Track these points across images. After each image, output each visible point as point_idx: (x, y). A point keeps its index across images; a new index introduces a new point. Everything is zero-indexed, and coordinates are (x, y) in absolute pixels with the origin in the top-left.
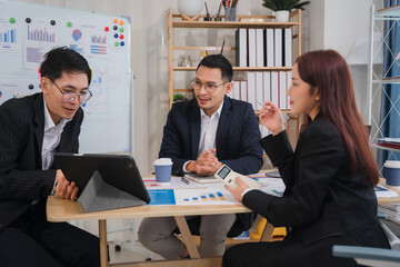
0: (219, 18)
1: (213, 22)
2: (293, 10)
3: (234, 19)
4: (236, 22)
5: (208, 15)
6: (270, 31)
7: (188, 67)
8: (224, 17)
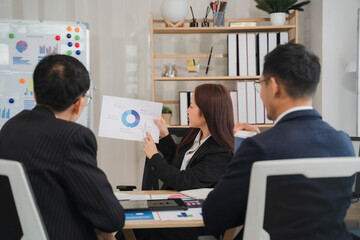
0: (206, 23)
1: (200, 28)
2: (291, 11)
3: (223, 24)
4: (226, 27)
5: (194, 20)
6: (263, 36)
7: (172, 76)
8: (212, 21)
